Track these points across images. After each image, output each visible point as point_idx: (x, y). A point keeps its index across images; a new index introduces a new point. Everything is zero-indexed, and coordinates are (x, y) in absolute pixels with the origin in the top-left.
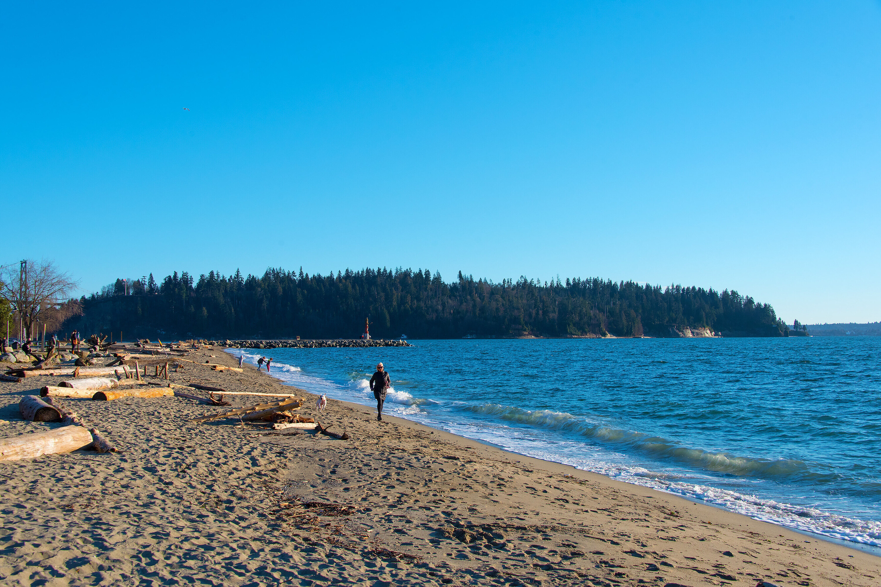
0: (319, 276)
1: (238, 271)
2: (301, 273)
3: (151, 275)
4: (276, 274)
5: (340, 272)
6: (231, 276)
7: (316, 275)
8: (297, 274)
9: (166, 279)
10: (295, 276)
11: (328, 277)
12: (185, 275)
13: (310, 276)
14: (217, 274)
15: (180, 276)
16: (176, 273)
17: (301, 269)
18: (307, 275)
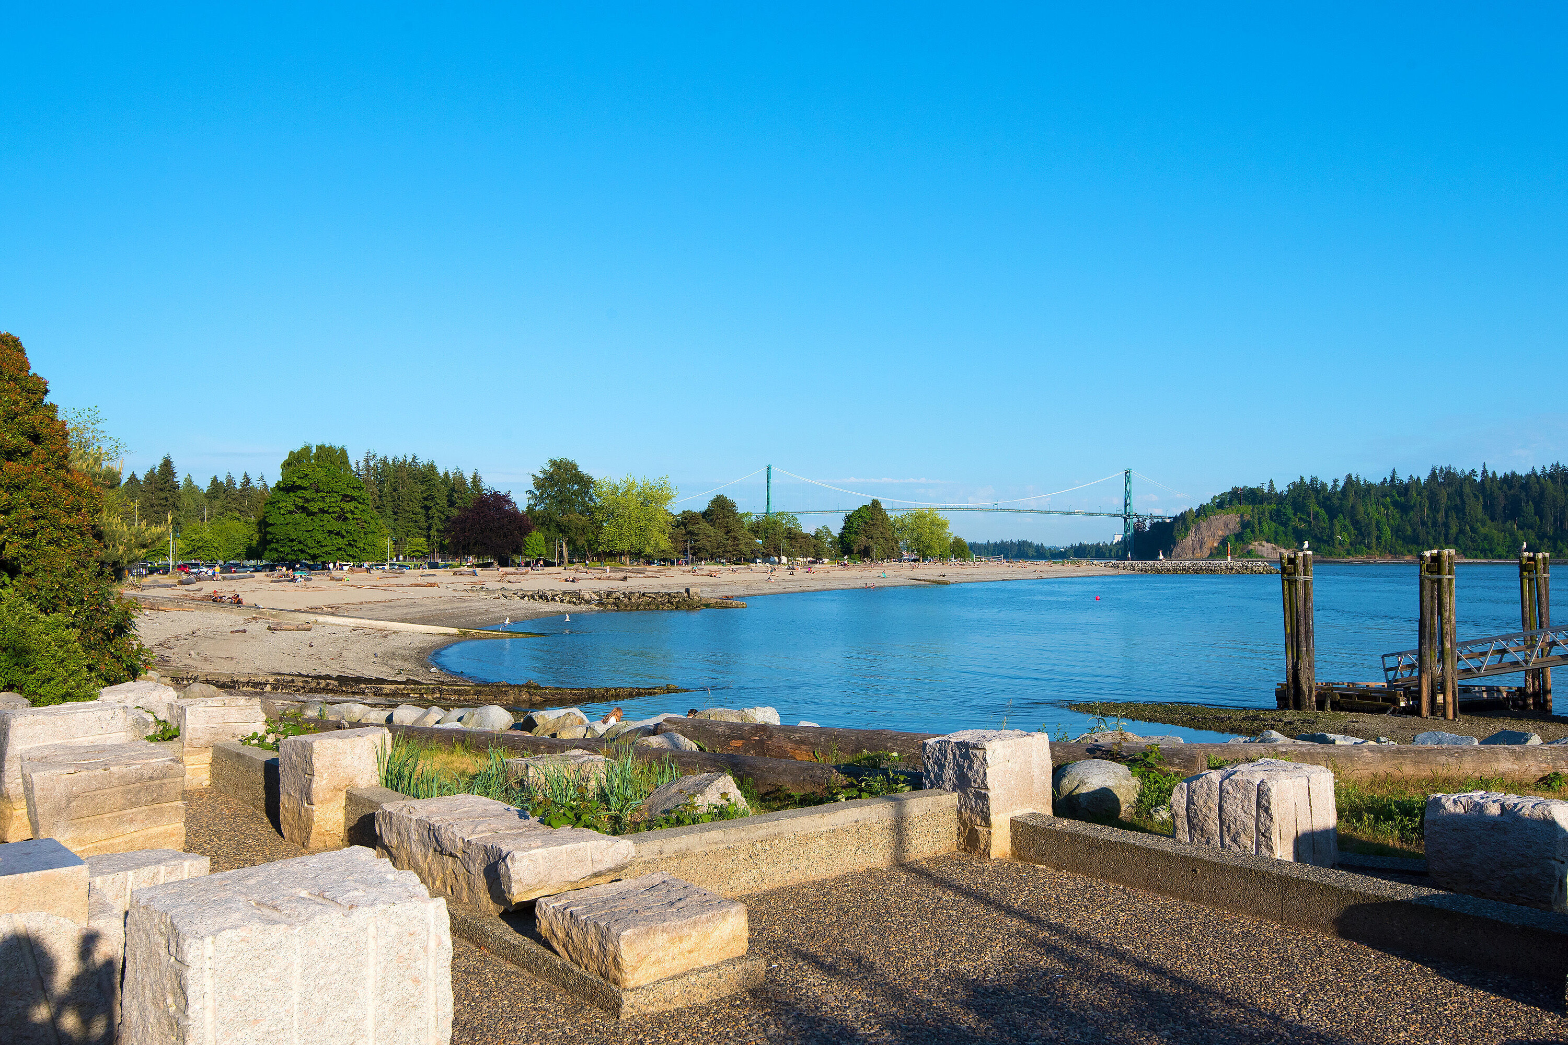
0: (1513, 474)
1: (1394, 472)
2: (1485, 471)
3: (1271, 481)
4: (1449, 475)
5: (1544, 468)
6: (1385, 479)
7: (1508, 473)
8: (1479, 472)
9: (1289, 486)
10: (1476, 476)
11: (1528, 476)
12: (1314, 480)
13: (1500, 475)
14: (1357, 478)
15: (1308, 481)
16: (1302, 478)
17: (1484, 466)
18: (1494, 473)
